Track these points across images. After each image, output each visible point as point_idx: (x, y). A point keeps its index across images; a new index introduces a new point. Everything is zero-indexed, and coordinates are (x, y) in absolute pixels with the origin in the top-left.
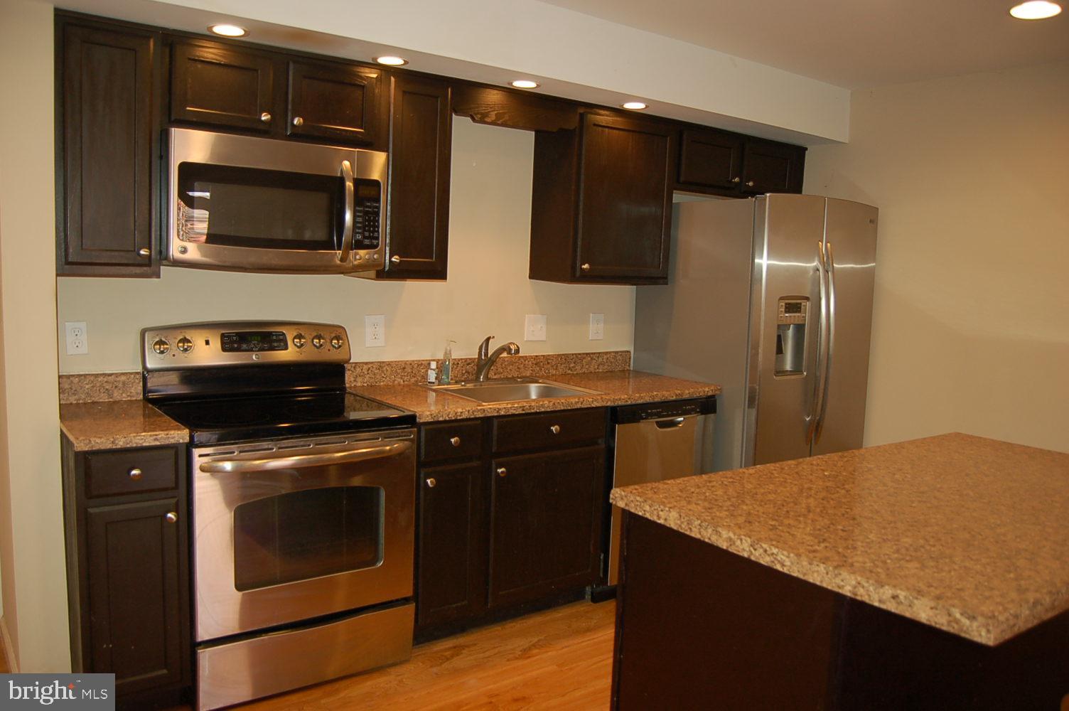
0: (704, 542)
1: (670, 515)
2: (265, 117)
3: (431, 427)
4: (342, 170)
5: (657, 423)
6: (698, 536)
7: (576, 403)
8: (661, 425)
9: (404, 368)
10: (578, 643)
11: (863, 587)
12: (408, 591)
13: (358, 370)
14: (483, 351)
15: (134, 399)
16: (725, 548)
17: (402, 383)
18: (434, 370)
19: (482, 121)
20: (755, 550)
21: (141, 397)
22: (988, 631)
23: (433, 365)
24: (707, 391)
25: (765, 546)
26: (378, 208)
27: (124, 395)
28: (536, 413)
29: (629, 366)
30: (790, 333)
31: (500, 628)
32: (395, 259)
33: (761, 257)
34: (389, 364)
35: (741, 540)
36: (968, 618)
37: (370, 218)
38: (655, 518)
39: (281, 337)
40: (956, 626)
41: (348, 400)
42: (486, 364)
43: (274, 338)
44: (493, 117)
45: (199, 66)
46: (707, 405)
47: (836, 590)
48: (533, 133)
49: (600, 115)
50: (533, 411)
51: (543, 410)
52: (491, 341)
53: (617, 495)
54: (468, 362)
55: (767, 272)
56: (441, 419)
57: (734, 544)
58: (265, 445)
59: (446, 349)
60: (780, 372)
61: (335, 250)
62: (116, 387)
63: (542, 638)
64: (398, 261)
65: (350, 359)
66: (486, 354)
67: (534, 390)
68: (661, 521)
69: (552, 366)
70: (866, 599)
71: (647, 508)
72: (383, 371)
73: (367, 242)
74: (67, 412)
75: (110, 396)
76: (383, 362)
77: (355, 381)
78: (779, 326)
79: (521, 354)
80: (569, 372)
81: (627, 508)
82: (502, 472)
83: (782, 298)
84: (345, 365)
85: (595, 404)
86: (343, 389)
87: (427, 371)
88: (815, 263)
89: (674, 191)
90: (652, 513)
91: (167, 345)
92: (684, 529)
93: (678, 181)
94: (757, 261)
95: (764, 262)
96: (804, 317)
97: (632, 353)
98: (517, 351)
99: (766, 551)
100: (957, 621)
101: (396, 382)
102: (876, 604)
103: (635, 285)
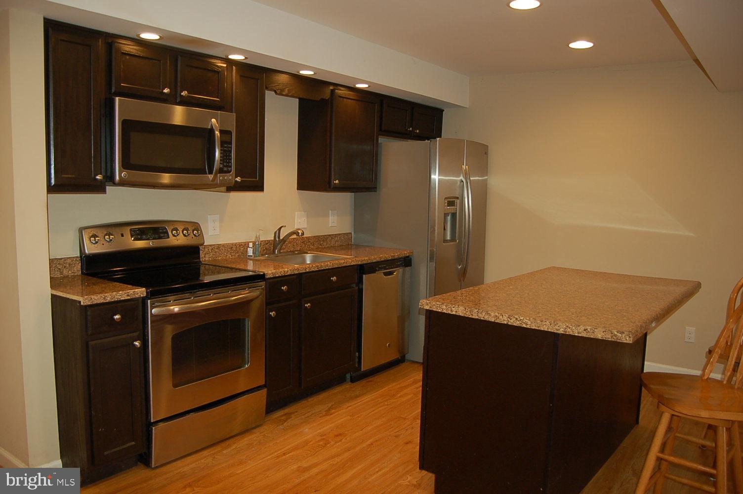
0: (481, 320)
1: (459, 309)
2: (166, 91)
3: (272, 280)
4: (212, 124)
5: (384, 273)
6: (477, 317)
7: (344, 263)
8: (386, 274)
9: (232, 248)
10: (355, 404)
11: (570, 328)
12: (262, 382)
13: (206, 250)
14: (277, 235)
15: (76, 274)
16: (493, 321)
17: (231, 257)
18: (251, 248)
19: (281, 94)
20: (511, 319)
21: (80, 273)
22: (630, 337)
23: (251, 245)
24: (406, 253)
25: (516, 317)
26: (231, 148)
27: (70, 272)
28: (324, 270)
29: (351, 242)
30: (449, 218)
31: (306, 402)
32: (238, 179)
33: (435, 175)
34: (223, 245)
35: (503, 316)
36: (620, 333)
37: (226, 154)
38: (450, 312)
39: (165, 230)
40: (615, 338)
41: (202, 268)
42: (279, 244)
43: (161, 231)
44: (286, 92)
45: (128, 57)
46: (407, 262)
47: (556, 331)
48: (298, 100)
49: (340, 90)
50: (322, 269)
51: (327, 268)
52: (282, 228)
53: (424, 303)
54: (267, 242)
55: (439, 184)
56: (277, 275)
57: (498, 318)
58: (187, 295)
59: (257, 235)
60: (445, 241)
61: (207, 174)
62: (65, 267)
63: (333, 403)
64: (239, 181)
65: (204, 243)
66: (279, 237)
67: (308, 258)
68: (454, 313)
69: (311, 243)
70: (571, 333)
71: (444, 307)
72: (220, 250)
73: (225, 169)
74: (55, 283)
75: (61, 273)
76: (220, 244)
77: (204, 257)
78: (445, 214)
79: (305, 236)
80: (320, 247)
81: (431, 309)
82: (309, 306)
83: (446, 198)
84: (200, 247)
85: (353, 263)
86: (199, 263)
87: (247, 249)
88: (461, 178)
89: (379, 136)
90: (447, 310)
91: (98, 237)
92: (468, 315)
93: (381, 130)
94: (433, 177)
95: (435, 177)
96: (456, 209)
97: (353, 233)
98: (303, 234)
99: (517, 319)
100: (615, 335)
101: (227, 257)
102: (576, 335)
103: (353, 192)
